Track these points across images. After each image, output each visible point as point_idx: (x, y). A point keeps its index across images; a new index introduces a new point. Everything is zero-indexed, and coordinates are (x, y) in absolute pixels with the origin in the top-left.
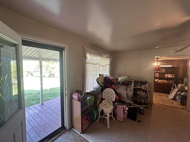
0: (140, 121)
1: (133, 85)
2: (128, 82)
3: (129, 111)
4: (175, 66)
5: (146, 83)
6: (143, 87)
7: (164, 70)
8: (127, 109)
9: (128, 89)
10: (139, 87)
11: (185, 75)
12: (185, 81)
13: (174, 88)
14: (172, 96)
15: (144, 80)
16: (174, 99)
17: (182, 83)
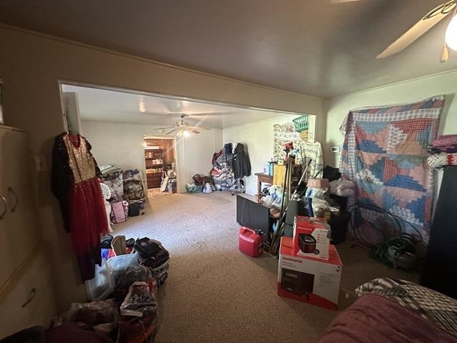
0: (143, 214)
1: (121, 177)
2: (115, 173)
3: (129, 207)
4: (162, 148)
5: (136, 172)
6: (136, 177)
7: (150, 153)
8: (127, 204)
9: (115, 185)
10: (130, 179)
11: (173, 159)
12: (173, 166)
13: (165, 177)
14: (163, 187)
15: (134, 170)
16: (166, 190)
17: (171, 169)
